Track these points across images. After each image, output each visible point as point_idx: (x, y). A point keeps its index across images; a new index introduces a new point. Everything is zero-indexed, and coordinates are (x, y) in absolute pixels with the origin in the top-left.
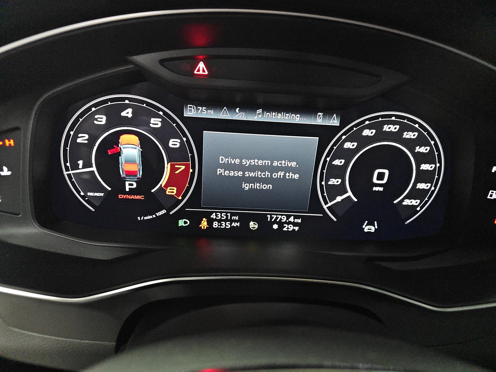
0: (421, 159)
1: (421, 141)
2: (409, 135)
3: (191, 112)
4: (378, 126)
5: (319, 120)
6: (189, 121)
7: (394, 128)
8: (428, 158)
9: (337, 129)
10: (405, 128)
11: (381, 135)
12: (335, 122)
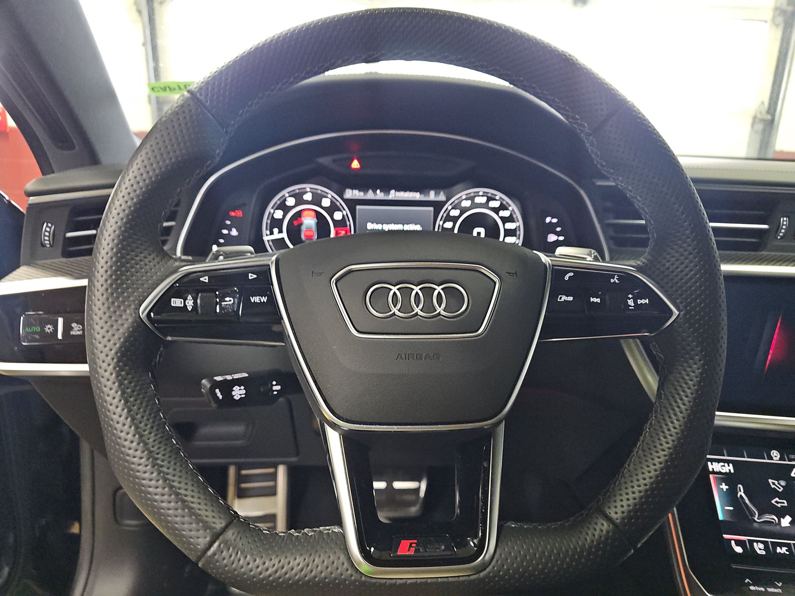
0: (505, 220)
1: (503, 207)
2: (493, 204)
3: (350, 194)
4: (472, 199)
5: (432, 196)
6: (347, 201)
7: (483, 200)
8: (511, 219)
9: (444, 203)
10: (490, 199)
11: (474, 205)
12: (442, 197)
